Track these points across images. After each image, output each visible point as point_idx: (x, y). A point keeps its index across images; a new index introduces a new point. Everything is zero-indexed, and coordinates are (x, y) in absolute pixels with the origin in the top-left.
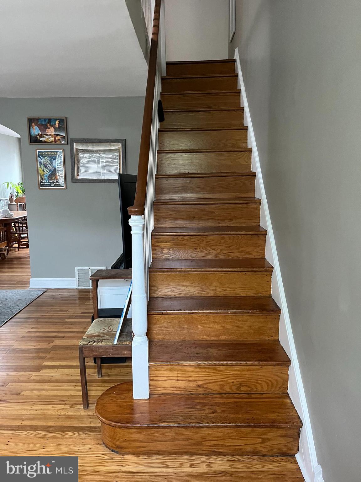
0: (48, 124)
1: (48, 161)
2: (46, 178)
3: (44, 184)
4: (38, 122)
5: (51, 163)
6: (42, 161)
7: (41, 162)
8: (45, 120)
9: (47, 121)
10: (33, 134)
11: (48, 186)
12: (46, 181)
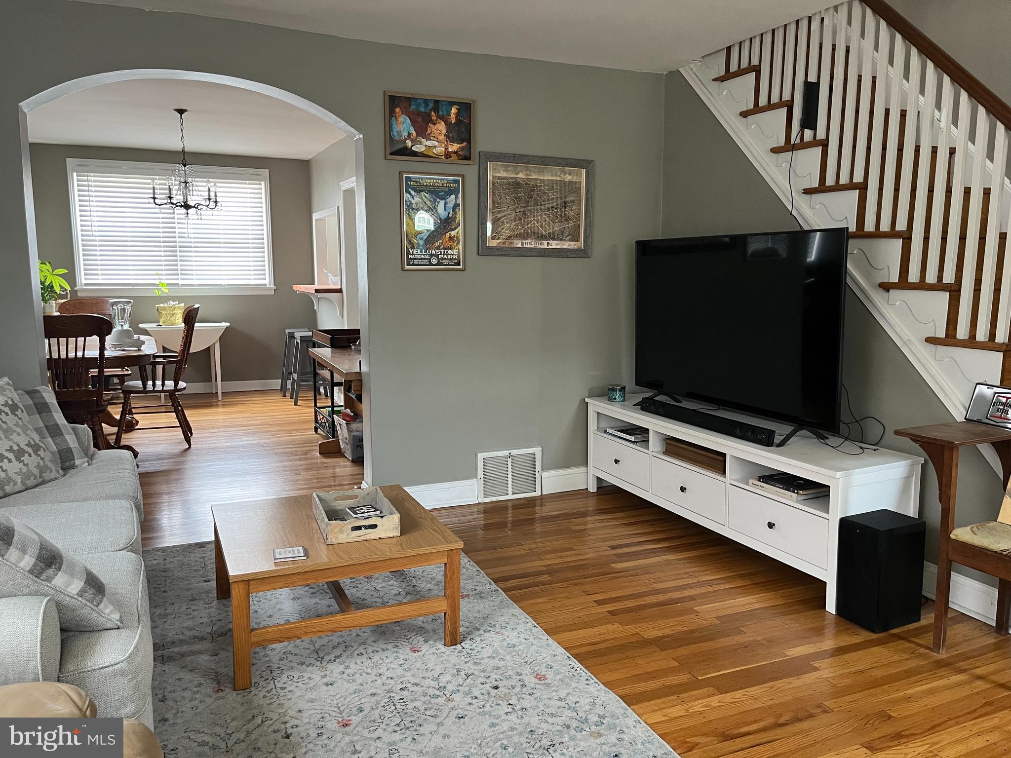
0: (433, 113)
1: (428, 203)
2: (421, 243)
3: (415, 259)
4: (410, 105)
5: (434, 208)
6: (413, 202)
7: (411, 204)
8: (426, 101)
9: (431, 105)
10: (396, 134)
11: (425, 262)
12: (421, 251)
